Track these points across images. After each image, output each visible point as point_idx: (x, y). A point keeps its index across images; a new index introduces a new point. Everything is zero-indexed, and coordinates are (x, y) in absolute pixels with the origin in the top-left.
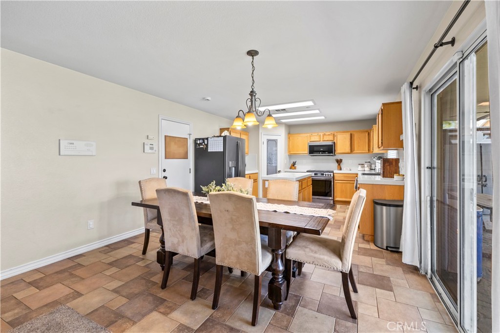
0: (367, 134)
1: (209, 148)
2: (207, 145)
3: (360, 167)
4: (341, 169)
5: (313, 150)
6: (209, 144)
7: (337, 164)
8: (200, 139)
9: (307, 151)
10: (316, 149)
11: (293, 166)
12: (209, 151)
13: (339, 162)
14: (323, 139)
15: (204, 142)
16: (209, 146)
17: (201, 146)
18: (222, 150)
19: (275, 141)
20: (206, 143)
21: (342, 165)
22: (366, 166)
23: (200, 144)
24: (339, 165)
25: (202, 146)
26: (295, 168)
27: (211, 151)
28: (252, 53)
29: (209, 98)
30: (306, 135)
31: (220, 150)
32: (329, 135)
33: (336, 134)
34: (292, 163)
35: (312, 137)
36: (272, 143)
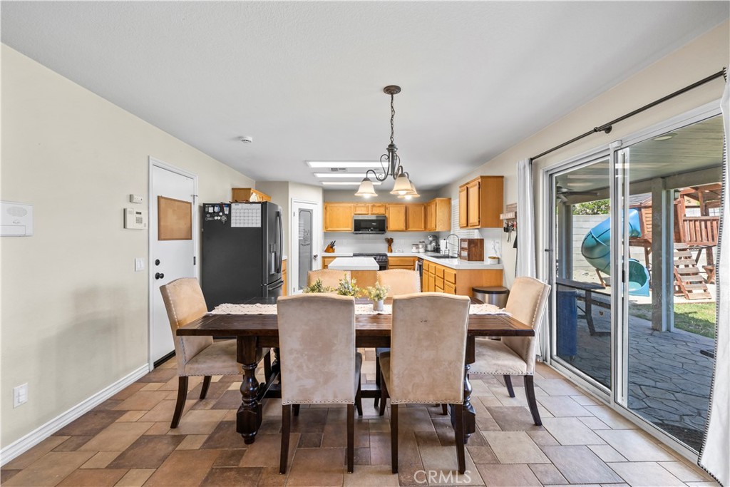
0: (423, 208)
1: (232, 222)
2: (229, 216)
3: (414, 248)
4: (391, 251)
5: (360, 226)
6: (232, 215)
7: (387, 245)
8: (213, 205)
9: (351, 227)
10: (363, 225)
11: (332, 247)
12: (233, 225)
13: (390, 242)
14: (372, 211)
15: (222, 210)
16: (232, 218)
17: (216, 218)
18: (259, 225)
19: (310, 212)
20: (227, 212)
21: (394, 247)
22: (421, 246)
23: (214, 214)
24: (390, 245)
25: (219, 218)
26: (333, 251)
27: (238, 226)
28: (392, 90)
29: (250, 139)
30: (350, 205)
31: (254, 226)
32: (379, 207)
33: (388, 206)
34: (329, 243)
35: (357, 209)
36: (306, 215)
